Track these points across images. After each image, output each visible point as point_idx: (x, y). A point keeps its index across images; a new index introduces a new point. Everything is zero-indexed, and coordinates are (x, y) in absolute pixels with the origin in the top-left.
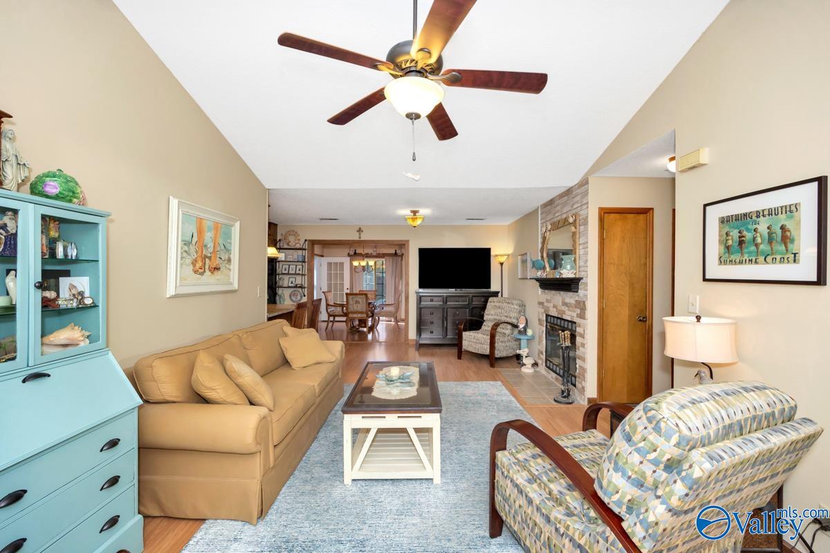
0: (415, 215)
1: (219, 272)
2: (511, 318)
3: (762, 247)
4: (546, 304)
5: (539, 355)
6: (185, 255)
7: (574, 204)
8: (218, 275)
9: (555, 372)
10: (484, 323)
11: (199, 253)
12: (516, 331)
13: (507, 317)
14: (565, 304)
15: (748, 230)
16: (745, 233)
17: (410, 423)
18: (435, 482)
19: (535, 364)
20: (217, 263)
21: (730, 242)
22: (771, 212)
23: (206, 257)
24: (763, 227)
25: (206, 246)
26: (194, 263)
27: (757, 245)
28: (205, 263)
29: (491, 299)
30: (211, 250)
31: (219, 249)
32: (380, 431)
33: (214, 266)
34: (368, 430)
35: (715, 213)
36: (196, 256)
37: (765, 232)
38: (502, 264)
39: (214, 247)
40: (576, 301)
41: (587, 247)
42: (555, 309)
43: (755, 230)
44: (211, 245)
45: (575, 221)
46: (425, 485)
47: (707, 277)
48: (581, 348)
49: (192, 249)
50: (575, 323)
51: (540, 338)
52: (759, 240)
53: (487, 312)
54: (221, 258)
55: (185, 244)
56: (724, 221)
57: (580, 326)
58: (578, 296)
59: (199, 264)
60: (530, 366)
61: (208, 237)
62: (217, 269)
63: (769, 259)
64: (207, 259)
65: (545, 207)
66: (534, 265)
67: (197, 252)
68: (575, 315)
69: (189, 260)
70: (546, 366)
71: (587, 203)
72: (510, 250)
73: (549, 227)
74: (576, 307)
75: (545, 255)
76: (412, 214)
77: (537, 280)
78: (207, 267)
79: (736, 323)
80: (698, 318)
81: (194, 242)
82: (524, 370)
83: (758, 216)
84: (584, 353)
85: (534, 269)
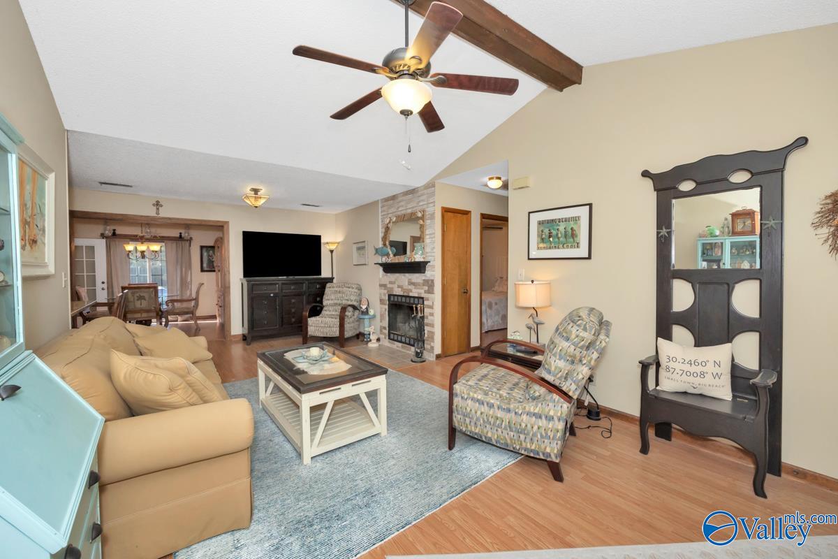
0: (256, 193)
2: (352, 301)
3: (561, 239)
4: (389, 286)
5: (381, 331)
7: (419, 201)
9: (401, 342)
10: (325, 308)
11: (21, 216)
12: (357, 313)
13: (347, 300)
14: (411, 283)
15: (554, 229)
16: (552, 231)
17: (359, 389)
18: (383, 435)
19: (378, 340)
20: (35, 232)
21: (544, 236)
22: (567, 220)
24: (562, 228)
25: (26, 205)
27: (559, 238)
28: (25, 231)
29: (328, 285)
30: (30, 211)
31: (35, 212)
32: (337, 403)
33: (33, 237)
34: (323, 406)
35: (535, 218)
37: (563, 231)
38: (332, 251)
39: (32, 208)
40: (424, 280)
41: (434, 237)
42: (400, 289)
43: (558, 229)
45: (423, 215)
46: (376, 439)
47: (530, 257)
48: (429, 317)
50: (423, 298)
51: (382, 316)
52: (560, 235)
53: (325, 297)
56: (540, 223)
57: (428, 300)
58: (425, 276)
60: (375, 341)
62: (35, 242)
63: (565, 246)
64: (27, 226)
65: (385, 201)
66: (377, 251)
68: (423, 291)
70: (389, 338)
71: (434, 202)
72: (340, 238)
73: (394, 219)
74: (424, 285)
75: (387, 243)
76: (253, 193)
77: (381, 265)
78: (27, 238)
79: (550, 283)
80: (532, 281)
82: (370, 345)
83: (559, 222)
84: (433, 321)
85: (377, 255)
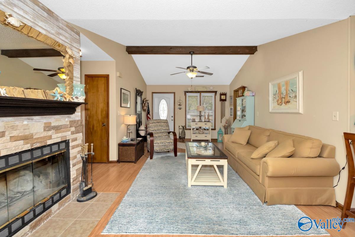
1: (290, 103)
6: (274, 99)
8: (289, 105)
11: (280, 97)
20: (288, 99)
23: (283, 98)
25: (282, 93)
26: (278, 101)
28: (282, 100)
30: (285, 94)
31: (289, 92)
33: (287, 101)
36: (278, 98)
39: (286, 92)
44: (284, 92)
49: (277, 96)
54: (290, 97)
55: (274, 95)
59: (280, 101)
61: (283, 89)
62: (288, 102)
64: (283, 99)
67: (278, 97)
69: (276, 101)
78: (283, 102)
81: (277, 94)
